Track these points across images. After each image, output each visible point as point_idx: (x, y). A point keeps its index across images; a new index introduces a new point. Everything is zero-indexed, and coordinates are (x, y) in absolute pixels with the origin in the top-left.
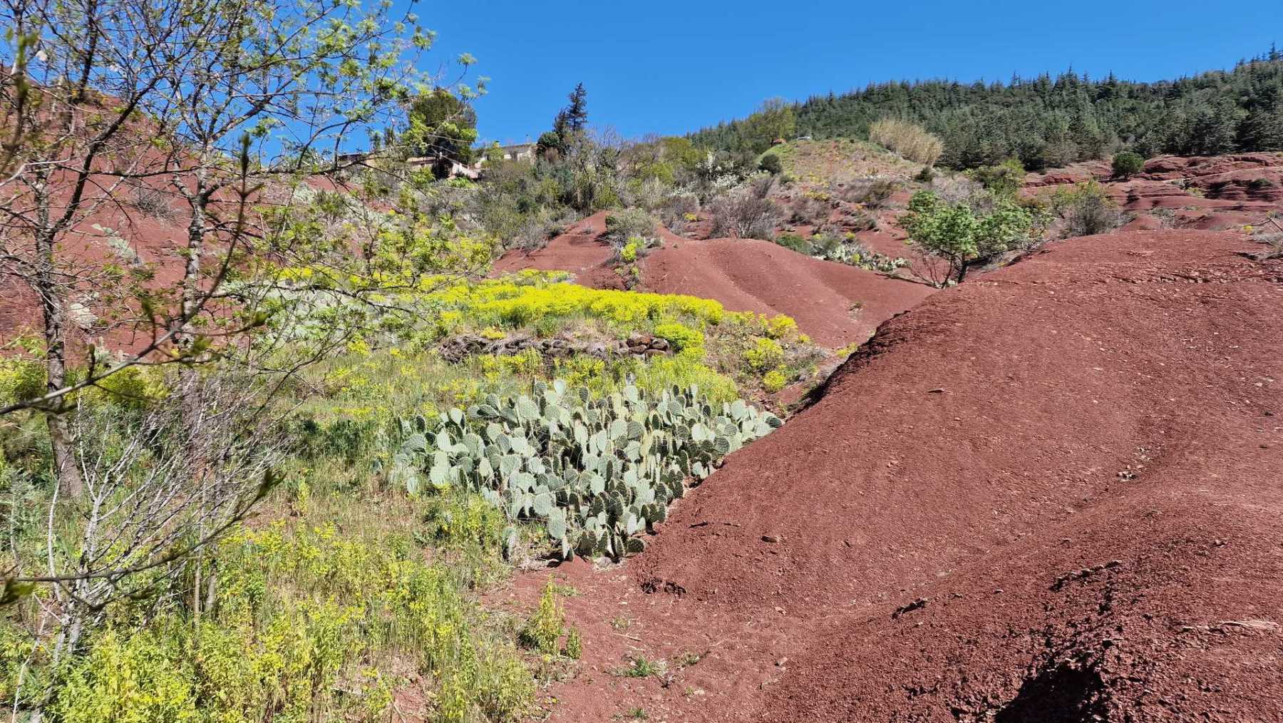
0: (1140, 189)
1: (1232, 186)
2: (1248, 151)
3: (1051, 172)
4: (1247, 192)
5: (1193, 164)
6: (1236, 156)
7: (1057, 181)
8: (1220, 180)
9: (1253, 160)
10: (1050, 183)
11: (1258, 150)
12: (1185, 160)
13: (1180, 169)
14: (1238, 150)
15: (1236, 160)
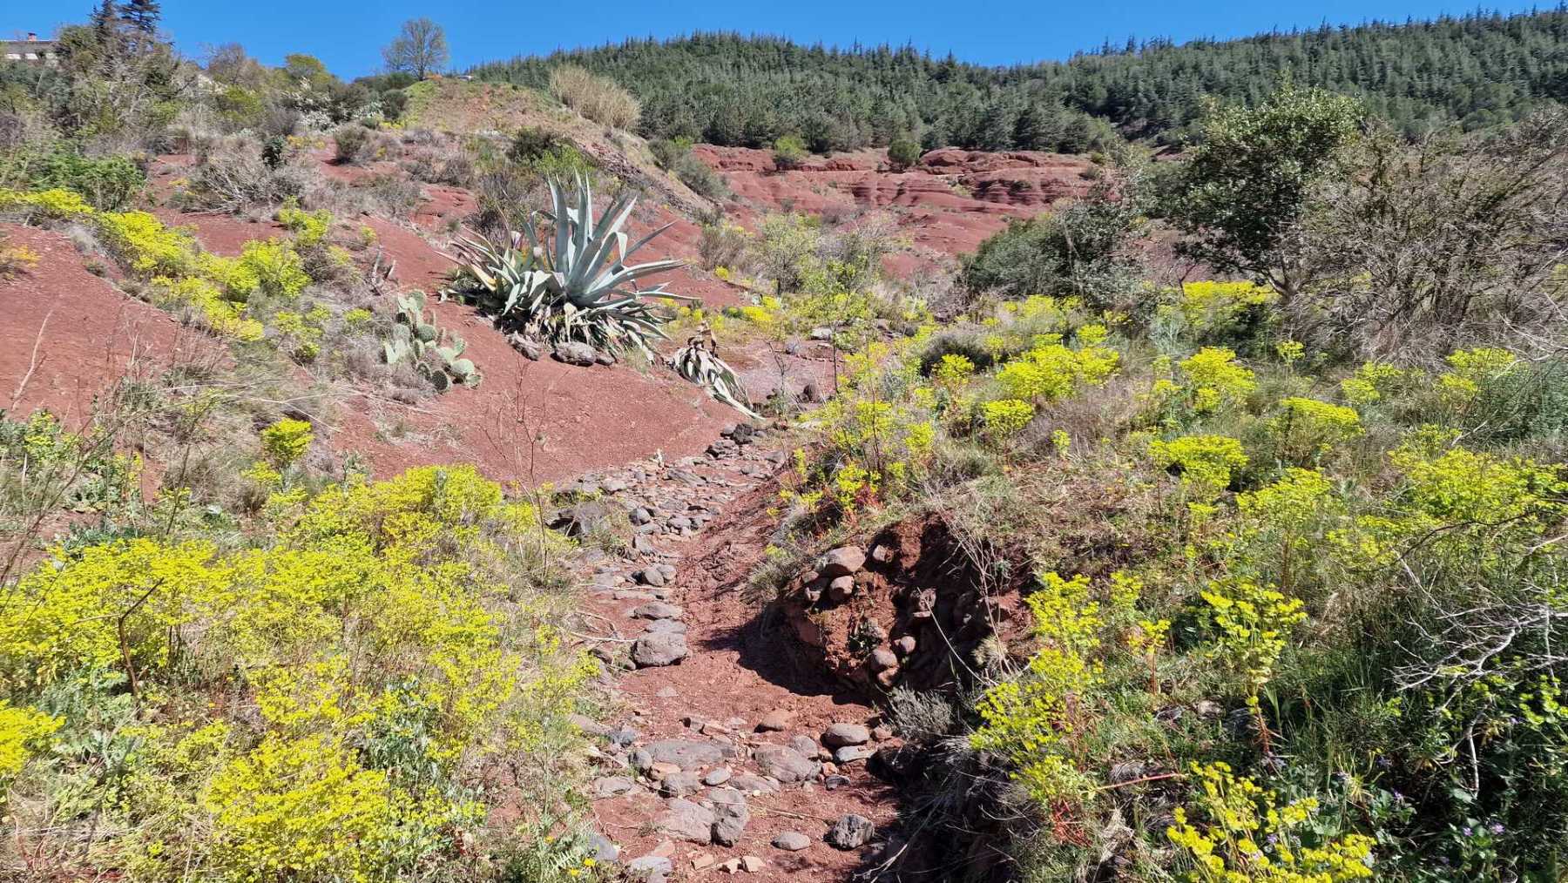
0: (910, 183)
1: (997, 186)
2: (1024, 149)
3: (837, 156)
4: (1009, 194)
5: (972, 159)
6: (1012, 153)
7: (840, 167)
8: (988, 178)
9: (1026, 159)
10: (832, 168)
11: (1033, 149)
12: (966, 153)
13: (960, 163)
14: (1015, 147)
15: (1011, 158)
